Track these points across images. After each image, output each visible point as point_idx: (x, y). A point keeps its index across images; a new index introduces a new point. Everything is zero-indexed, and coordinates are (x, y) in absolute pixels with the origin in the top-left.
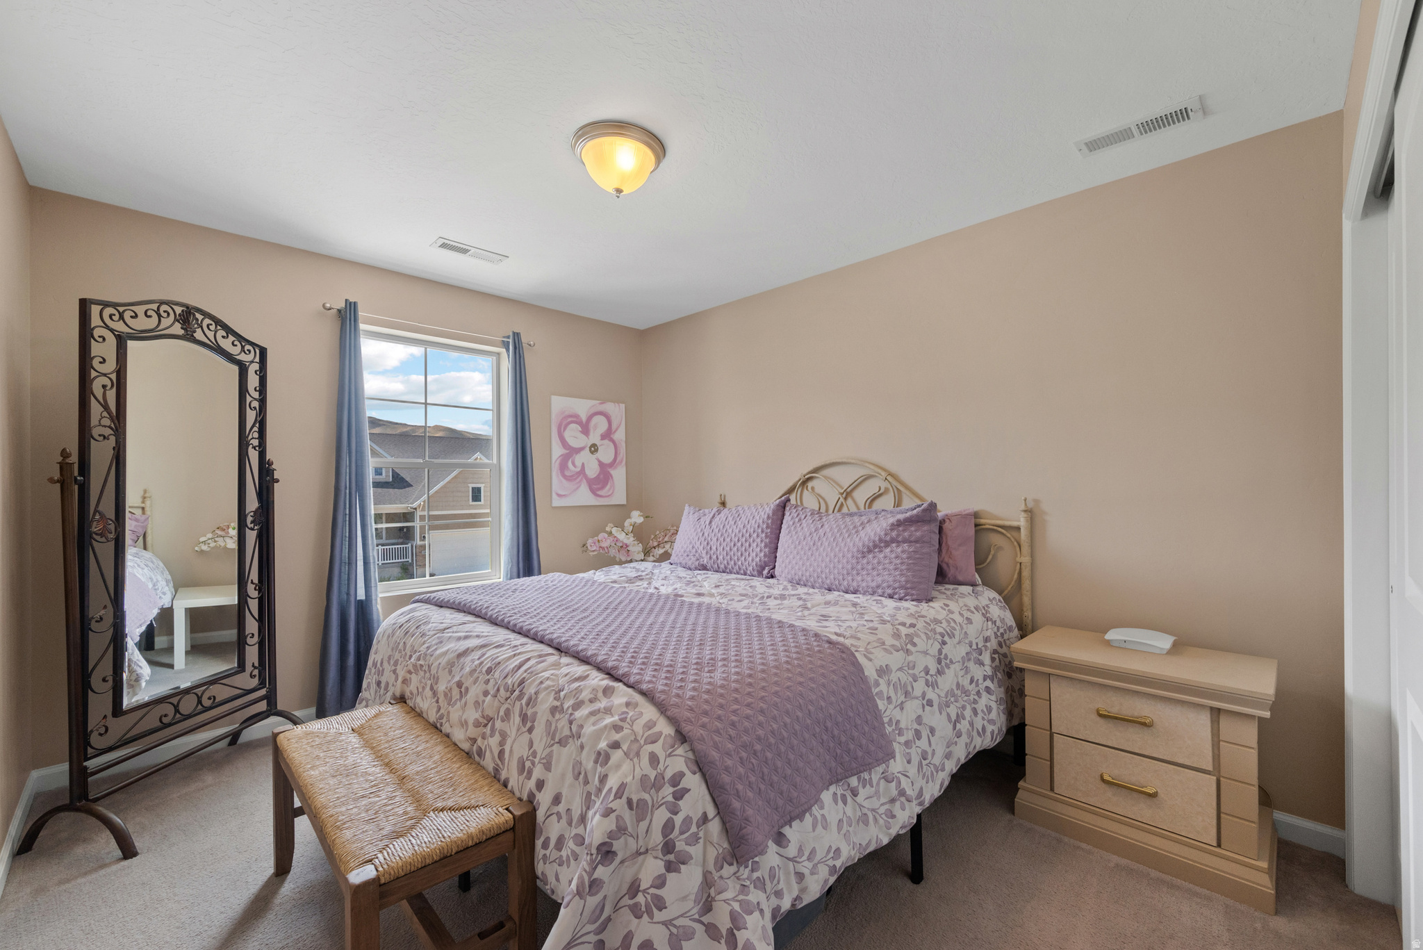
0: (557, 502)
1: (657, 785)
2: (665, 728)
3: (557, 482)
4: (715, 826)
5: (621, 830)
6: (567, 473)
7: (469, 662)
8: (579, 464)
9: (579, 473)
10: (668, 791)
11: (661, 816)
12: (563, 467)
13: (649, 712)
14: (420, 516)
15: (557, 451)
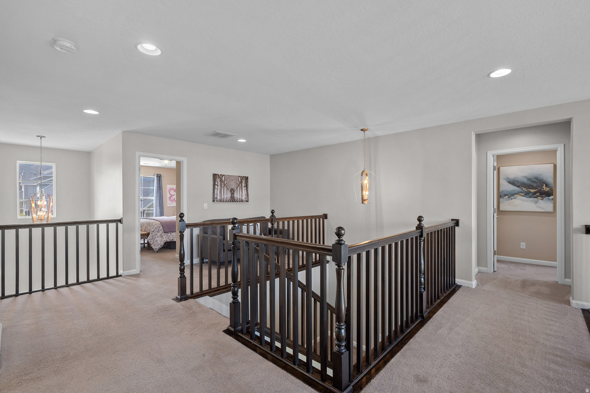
0: (168, 205)
1: (158, 227)
2: (160, 223)
3: (168, 202)
4: (162, 230)
5: (155, 230)
6: (171, 200)
7: (145, 222)
8: (173, 198)
9: (173, 200)
10: (159, 227)
11: (158, 229)
12: (170, 198)
13: (159, 222)
14: (146, 213)
15: (168, 195)
